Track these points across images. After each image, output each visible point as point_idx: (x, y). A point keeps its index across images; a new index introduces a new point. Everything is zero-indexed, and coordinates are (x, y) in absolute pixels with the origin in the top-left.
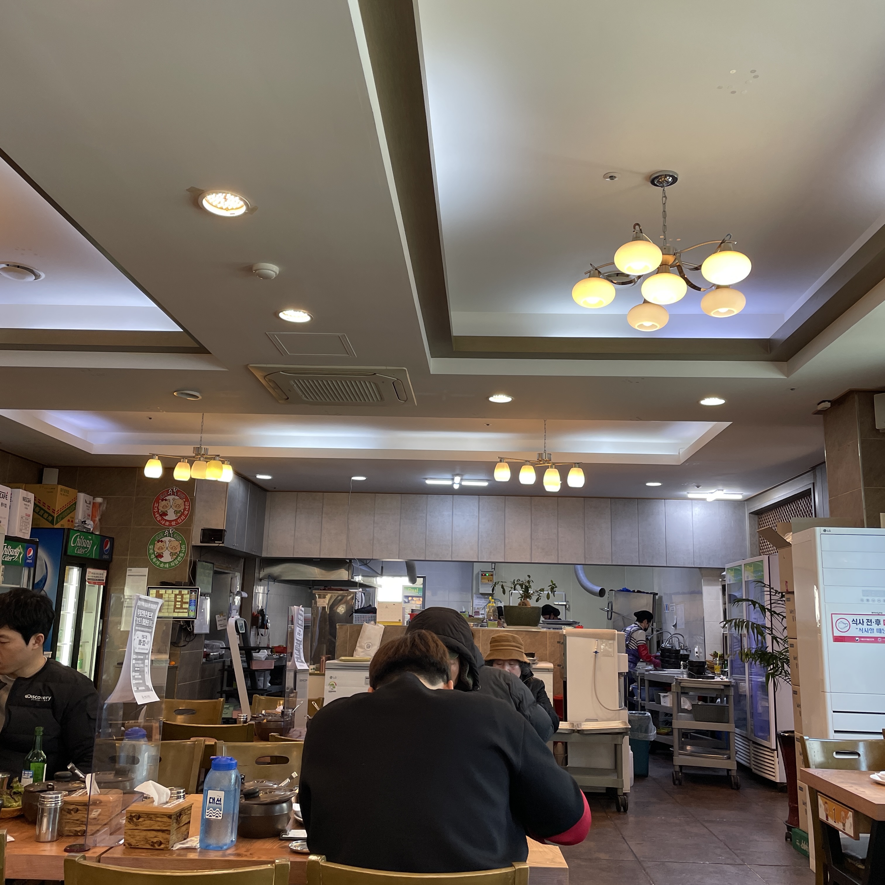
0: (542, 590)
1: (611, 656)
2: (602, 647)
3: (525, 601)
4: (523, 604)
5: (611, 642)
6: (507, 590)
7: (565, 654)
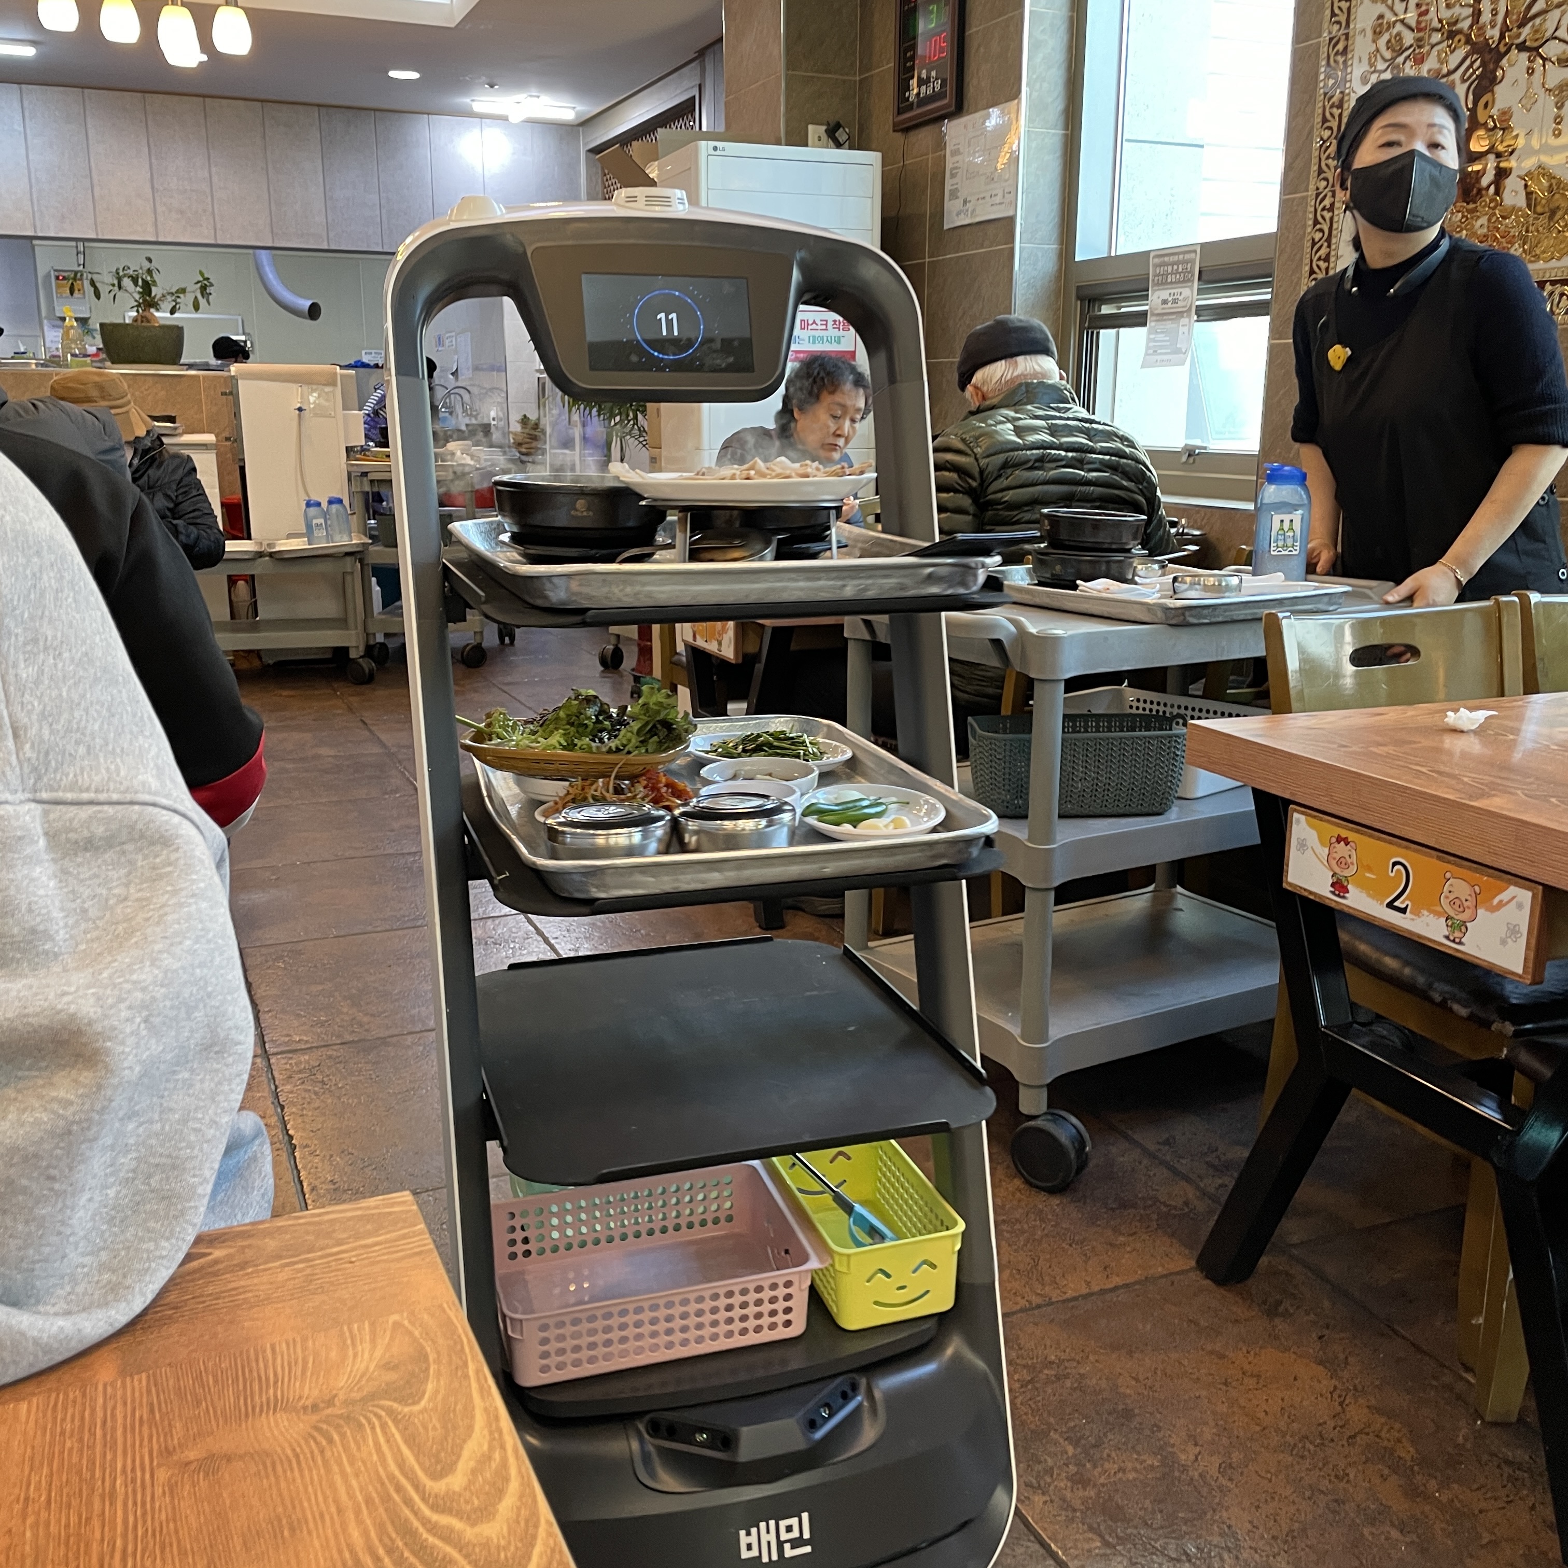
0: (183, 291)
1: (330, 416)
2: (312, 399)
3: (146, 314)
4: (143, 319)
5: (327, 389)
6: (103, 289)
7: (237, 415)
